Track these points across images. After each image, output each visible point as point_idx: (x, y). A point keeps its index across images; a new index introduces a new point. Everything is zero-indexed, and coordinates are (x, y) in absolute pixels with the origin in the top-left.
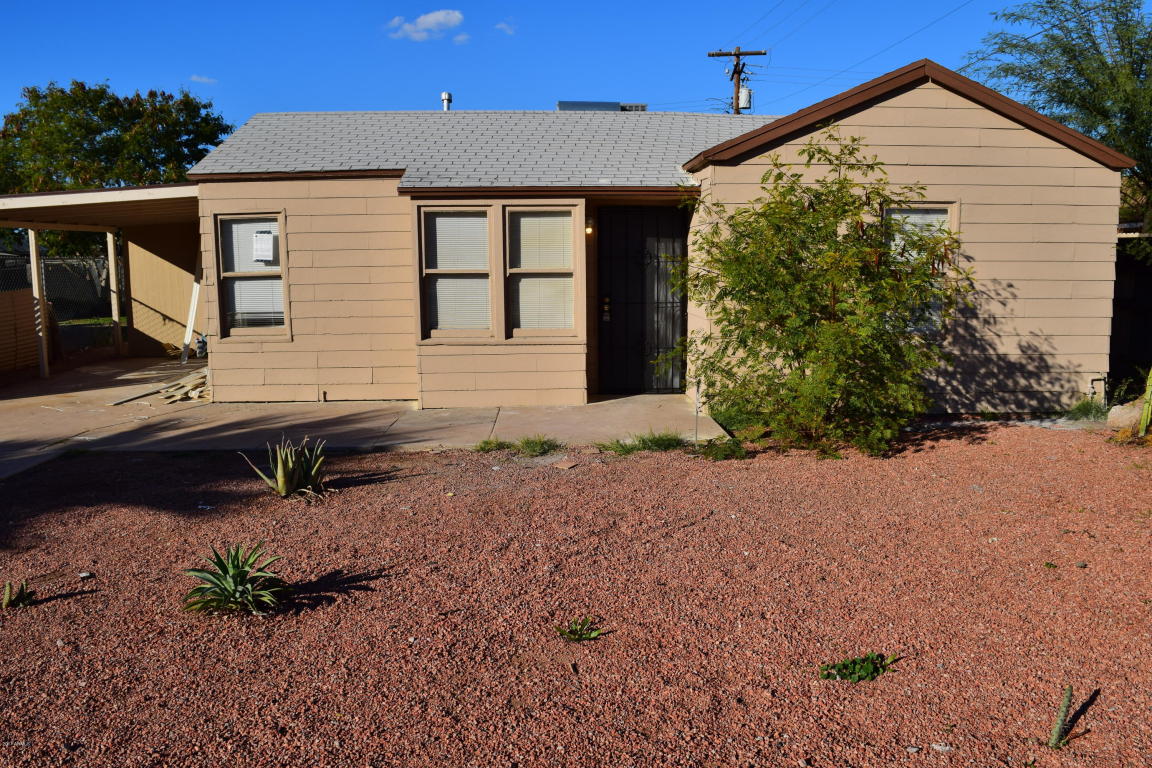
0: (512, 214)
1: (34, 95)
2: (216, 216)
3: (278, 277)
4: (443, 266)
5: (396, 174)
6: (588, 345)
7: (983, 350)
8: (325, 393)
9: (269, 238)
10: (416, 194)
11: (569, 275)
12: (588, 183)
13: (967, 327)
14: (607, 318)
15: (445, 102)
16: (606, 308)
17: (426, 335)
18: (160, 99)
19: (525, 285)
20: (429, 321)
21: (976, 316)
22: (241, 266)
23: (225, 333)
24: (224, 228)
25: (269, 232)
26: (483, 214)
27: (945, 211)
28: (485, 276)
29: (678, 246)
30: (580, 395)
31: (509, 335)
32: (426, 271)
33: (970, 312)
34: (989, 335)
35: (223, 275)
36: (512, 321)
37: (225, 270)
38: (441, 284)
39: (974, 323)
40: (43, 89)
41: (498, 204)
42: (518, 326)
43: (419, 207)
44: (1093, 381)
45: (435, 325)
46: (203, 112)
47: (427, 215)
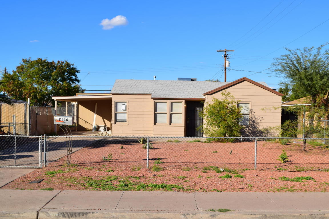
0: (171, 103)
2: (115, 101)
3: (126, 113)
4: (158, 112)
5: (150, 94)
6: (185, 126)
7: (256, 129)
8: (134, 135)
9: (125, 106)
10: (154, 99)
11: (181, 114)
12: (185, 97)
13: (253, 124)
14: (188, 122)
15: (155, 78)
16: (188, 120)
17: (155, 124)
18: (61, 63)
19: (173, 115)
20: (155, 122)
21: (255, 123)
22: (119, 111)
23: (115, 123)
25: (125, 105)
26: (166, 102)
27: (249, 103)
28: (166, 114)
29: (202, 109)
30: (183, 136)
31: (170, 125)
32: (155, 112)
33: (254, 122)
34: (258, 126)
36: (171, 122)
37: (116, 111)
38: (158, 115)
39: (255, 124)
41: (169, 101)
42: (172, 123)
43: (154, 101)
44: (278, 134)
45: (156, 123)
46: (72, 66)
47: (156, 102)
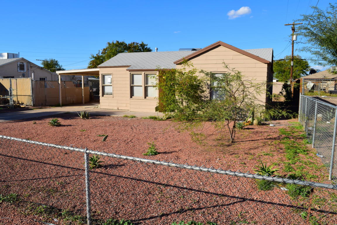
0: (146, 74)
1: (109, 44)
2: (102, 74)
3: (111, 86)
4: (135, 84)
8: (118, 108)
9: (110, 78)
10: (129, 71)
11: (156, 86)
15: (156, 50)
17: (131, 97)
19: (149, 88)
20: (132, 94)
22: (106, 84)
23: (103, 96)
24: (103, 76)
26: (141, 74)
28: (141, 86)
31: (145, 99)
32: (131, 85)
35: (103, 85)
36: (146, 95)
37: (103, 84)
38: (135, 87)
40: (111, 43)
41: (143, 72)
42: (148, 96)
43: (130, 73)
45: (133, 95)
46: (145, 47)
47: (132, 74)
